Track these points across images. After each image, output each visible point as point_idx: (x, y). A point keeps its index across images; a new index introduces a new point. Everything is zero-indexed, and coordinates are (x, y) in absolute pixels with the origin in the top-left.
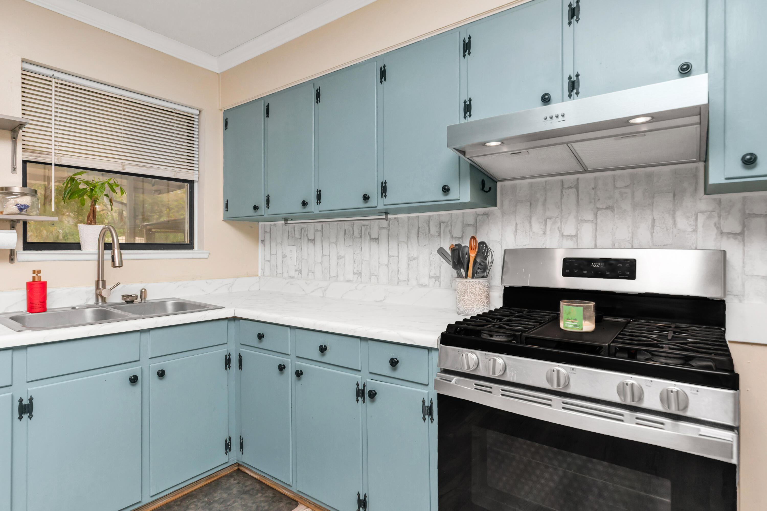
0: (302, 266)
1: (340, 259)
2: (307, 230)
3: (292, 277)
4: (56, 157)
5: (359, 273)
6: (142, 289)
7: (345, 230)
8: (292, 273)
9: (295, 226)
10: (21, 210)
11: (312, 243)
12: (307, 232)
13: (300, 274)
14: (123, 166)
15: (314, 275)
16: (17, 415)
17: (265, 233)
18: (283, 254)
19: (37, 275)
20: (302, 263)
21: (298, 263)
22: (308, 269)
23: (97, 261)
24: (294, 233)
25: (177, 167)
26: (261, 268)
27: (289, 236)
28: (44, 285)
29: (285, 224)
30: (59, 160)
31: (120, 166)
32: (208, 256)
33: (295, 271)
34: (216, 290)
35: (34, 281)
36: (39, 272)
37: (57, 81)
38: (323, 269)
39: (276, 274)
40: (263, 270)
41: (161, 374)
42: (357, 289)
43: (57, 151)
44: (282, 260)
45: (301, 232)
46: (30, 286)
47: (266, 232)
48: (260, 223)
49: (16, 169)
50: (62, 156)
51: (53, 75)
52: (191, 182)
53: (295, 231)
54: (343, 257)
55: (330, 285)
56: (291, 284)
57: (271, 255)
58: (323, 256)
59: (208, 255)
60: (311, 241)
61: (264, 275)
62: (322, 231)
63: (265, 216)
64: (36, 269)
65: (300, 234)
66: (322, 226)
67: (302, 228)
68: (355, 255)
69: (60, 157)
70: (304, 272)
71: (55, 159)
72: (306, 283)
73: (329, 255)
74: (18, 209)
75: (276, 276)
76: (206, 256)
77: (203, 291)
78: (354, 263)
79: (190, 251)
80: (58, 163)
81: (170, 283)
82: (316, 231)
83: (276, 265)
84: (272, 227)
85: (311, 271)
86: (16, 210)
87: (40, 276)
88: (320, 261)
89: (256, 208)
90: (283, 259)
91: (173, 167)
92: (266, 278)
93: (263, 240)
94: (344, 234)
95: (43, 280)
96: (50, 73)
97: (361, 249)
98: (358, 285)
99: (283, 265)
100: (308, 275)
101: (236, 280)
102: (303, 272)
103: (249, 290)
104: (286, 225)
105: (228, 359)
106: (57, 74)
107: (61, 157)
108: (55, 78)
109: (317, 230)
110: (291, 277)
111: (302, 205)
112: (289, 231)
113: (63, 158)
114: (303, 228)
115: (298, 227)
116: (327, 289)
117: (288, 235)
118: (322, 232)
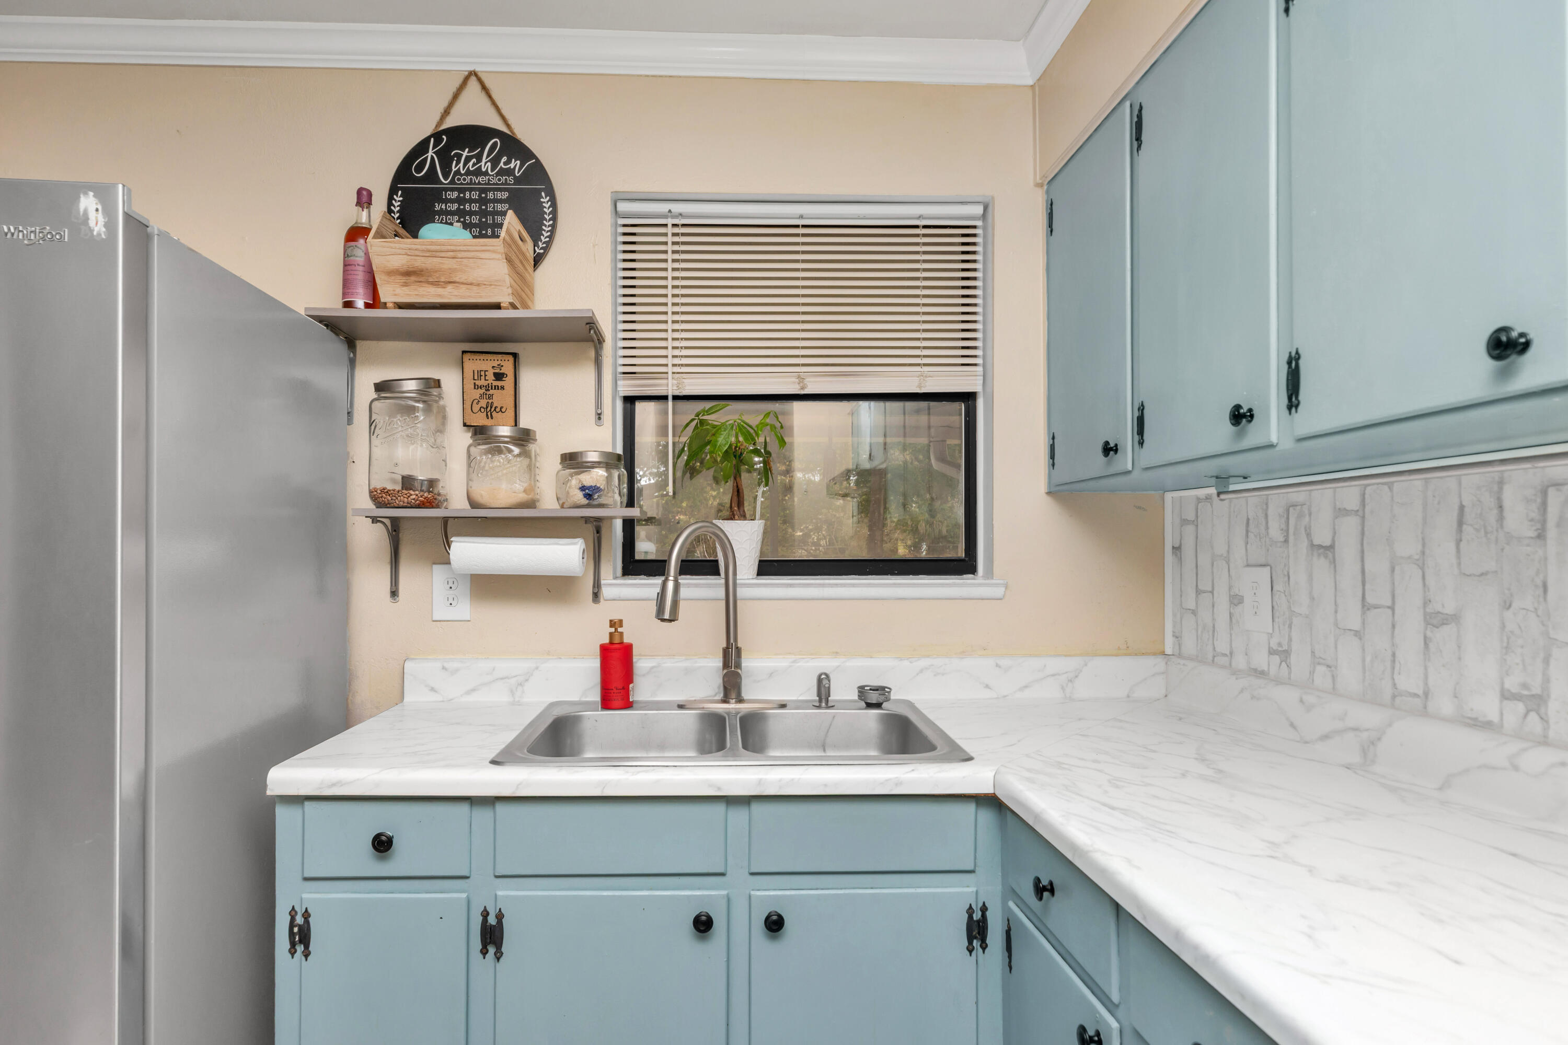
0: (1290, 640)
1: (1437, 627)
2: (1307, 512)
3: (1261, 674)
4: (675, 382)
5: (1533, 696)
6: (820, 676)
7: (1462, 508)
8: (1261, 660)
9: (1267, 499)
10: (589, 496)
11: (1326, 557)
12: (1307, 518)
13: (1283, 663)
14: (801, 379)
15: (1333, 676)
16: (477, 944)
17: (1182, 526)
18: (1232, 594)
19: (616, 629)
20: (1290, 627)
21: (1279, 627)
22: (1313, 652)
23: (724, 601)
24: (1264, 523)
25: (925, 365)
26: (1173, 632)
27: (1249, 534)
28: (627, 651)
29: (1219, 494)
30: (680, 386)
31: (794, 383)
32: (1003, 593)
33: (1269, 652)
34: (1026, 687)
35: (611, 643)
36: (621, 623)
37: (676, 221)
38: (1368, 659)
39: (1214, 657)
40: (1177, 637)
41: (775, 924)
42: (1516, 768)
43: (677, 369)
44: (1230, 613)
45: (1288, 518)
46: (605, 651)
47: (1184, 522)
48: (1169, 496)
49: (602, 417)
50: (684, 377)
51: (670, 211)
52: (968, 398)
53: (1266, 516)
54: (1454, 619)
55: (1390, 725)
56: (1253, 697)
57: (1199, 594)
58: (1368, 609)
59: (1003, 589)
60: (1322, 551)
61: (1180, 656)
62: (1361, 513)
63: (1136, 474)
64: (616, 617)
65: (1283, 526)
66: (1363, 495)
67: (1290, 506)
68: (1508, 614)
69: (681, 379)
70: (1300, 661)
71: (673, 385)
72: (1301, 701)
73: (1392, 608)
74: (582, 496)
75: (1213, 661)
76: (999, 592)
77: (987, 686)
78: (1507, 649)
79: (967, 579)
80: (680, 393)
81: (901, 660)
82: (1341, 512)
83: (1212, 625)
84: (1200, 504)
85: (1324, 659)
86: (579, 497)
87: (621, 634)
88: (1357, 626)
89: (1109, 450)
90: (1232, 611)
91: (919, 365)
92: (1184, 665)
93: (1177, 545)
94: (1455, 525)
95: (626, 640)
96: (663, 208)
97: (1541, 590)
98: (1525, 750)
99: (1231, 628)
100: (1312, 673)
101: (1086, 665)
102: (1293, 658)
103: (1128, 696)
104: (1222, 496)
105: (978, 921)
106: (677, 208)
107: (684, 380)
108: (674, 217)
109: (1345, 509)
110: (1255, 670)
111: (1233, 424)
112: (1249, 517)
113: (685, 381)
114: (1294, 506)
115: (1277, 500)
116: (1379, 739)
117: (1247, 532)
118: (1363, 517)
